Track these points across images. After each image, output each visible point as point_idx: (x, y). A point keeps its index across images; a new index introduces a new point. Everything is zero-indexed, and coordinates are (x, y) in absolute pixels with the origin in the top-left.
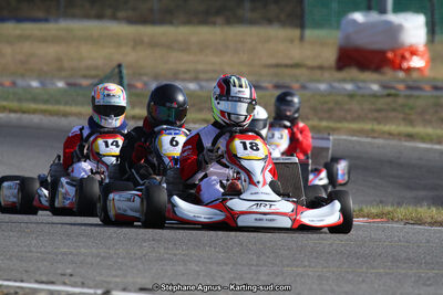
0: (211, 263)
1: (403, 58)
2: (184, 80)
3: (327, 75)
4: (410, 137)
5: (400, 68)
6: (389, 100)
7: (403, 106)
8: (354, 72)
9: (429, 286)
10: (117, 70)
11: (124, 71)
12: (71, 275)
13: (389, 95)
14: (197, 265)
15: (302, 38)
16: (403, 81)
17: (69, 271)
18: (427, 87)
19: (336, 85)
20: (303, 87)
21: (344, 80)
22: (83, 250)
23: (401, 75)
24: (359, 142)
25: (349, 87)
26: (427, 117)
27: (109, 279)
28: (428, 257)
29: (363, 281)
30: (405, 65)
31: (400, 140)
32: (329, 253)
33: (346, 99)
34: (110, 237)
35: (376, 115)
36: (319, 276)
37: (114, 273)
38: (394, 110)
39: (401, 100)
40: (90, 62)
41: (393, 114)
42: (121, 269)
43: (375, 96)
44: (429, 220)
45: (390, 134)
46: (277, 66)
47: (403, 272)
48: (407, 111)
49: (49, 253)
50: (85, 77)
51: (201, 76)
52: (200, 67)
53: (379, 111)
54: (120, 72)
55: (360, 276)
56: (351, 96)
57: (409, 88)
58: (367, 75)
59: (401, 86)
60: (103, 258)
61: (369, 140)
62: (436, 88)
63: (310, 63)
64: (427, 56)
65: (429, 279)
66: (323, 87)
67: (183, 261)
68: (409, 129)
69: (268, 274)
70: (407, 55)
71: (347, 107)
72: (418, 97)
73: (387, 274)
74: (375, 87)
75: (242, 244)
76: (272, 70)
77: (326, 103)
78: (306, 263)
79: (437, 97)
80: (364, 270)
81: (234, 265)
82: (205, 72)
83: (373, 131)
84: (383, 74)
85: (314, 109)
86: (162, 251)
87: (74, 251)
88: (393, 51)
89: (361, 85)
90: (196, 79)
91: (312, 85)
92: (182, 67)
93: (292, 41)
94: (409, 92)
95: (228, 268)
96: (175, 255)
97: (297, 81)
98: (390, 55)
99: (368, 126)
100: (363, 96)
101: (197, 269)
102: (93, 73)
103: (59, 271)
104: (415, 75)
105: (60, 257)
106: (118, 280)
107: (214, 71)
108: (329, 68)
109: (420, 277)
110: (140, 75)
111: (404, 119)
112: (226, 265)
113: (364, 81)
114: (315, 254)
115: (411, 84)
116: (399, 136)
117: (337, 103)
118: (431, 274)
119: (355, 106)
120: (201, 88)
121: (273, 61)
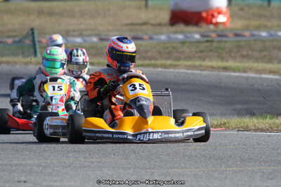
0: (119, 168)
1: (213, 16)
2: (74, 36)
3: (165, 29)
4: (226, 69)
5: (212, 23)
6: (208, 44)
7: (216, 48)
8: (181, 27)
9: (272, 179)
10: (30, 32)
11: (36, 32)
12: (25, 182)
13: (207, 41)
14: (109, 170)
15: (146, 6)
16: (214, 31)
17: (23, 178)
18: (230, 35)
19: (172, 36)
20: (151, 38)
21: (176, 32)
22: (29, 162)
23: (212, 27)
24: (193, 74)
25: (180, 37)
26: (233, 54)
27: (52, 184)
28: (264, 157)
29: (226, 178)
30: (214, 21)
31: (219, 71)
32: (196, 156)
33: (180, 45)
34: (45, 150)
35: (200, 54)
36: (194, 175)
37: (54, 179)
38: (211, 51)
39: (215, 44)
40: (10, 27)
41: (210, 54)
42: (58, 176)
43: (198, 42)
44: (253, 128)
45: (212, 68)
46: (132, 24)
47: (250, 169)
48: (220, 51)
49: (6, 165)
50: (9, 37)
51: (84, 33)
52: (82, 27)
53: (202, 52)
54: (33, 33)
55: (223, 174)
56: (183, 43)
57: (220, 36)
58: (191, 29)
59: (214, 35)
60: (44, 167)
61: (198, 72)
62: (236, 35)
63: (152, 22)
64: (228, 15)
65: (270, 174)
66: (163, 37)
67: (99, 167)
68: (224, 64)
69: (160, 175)
70: (216, 14)
71: (180, 50)
72: (226, 42)
73: (240, 171)
74: (197, 36)
75: (135, 153)
76: (129, 27)
77: (167, 48)
78: (183, 166)
79: (239, 41)
80: (223, 169)
81: (134, 168)
82: (86, 30)
83: (201, 66)
84: (201, 27)
85: (159, 52)
86: (83, 160)
87: (23, 163)
88: (207, 12)
89: (188, 35)
90: (81, 35)
91: (156, 37)
92: (71, 28)
93: (140, 8)
94: (220, 39)
95: (131, 171)
96: (92, 162)
97: (146, 34)
98: (204, 15)
99: (197, 63)
100: (190, 43)
101: (110, 173)
102: (14, 34)
103: (16, 179)
104: (221, 27)
105: (14, 168)
106: (58, 184)
107: (91, 30)
108: (165, 25)
109: (263, 172)
110: (45, 34)
111: (218, 57)
112: (129, 169)
113: (189, 33)
114: (186, 158)
115: (220, 33)
116: (218, 68)
117: (174, 48)
118: (270, 169)
119: (186, 49)
120: (85, 41)
121: (128, 21)
